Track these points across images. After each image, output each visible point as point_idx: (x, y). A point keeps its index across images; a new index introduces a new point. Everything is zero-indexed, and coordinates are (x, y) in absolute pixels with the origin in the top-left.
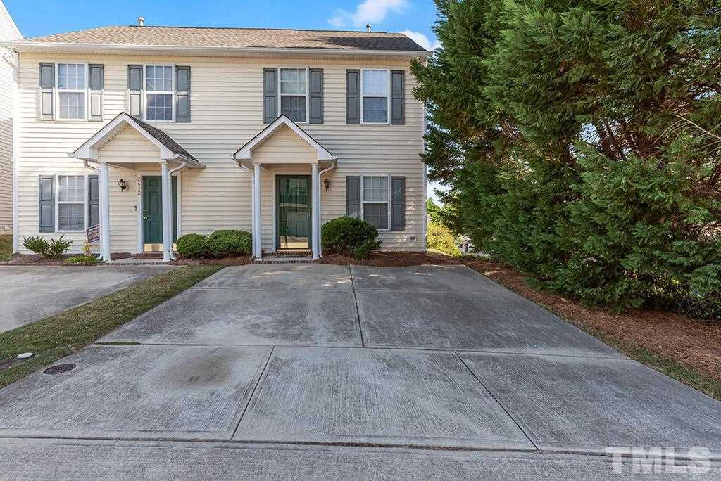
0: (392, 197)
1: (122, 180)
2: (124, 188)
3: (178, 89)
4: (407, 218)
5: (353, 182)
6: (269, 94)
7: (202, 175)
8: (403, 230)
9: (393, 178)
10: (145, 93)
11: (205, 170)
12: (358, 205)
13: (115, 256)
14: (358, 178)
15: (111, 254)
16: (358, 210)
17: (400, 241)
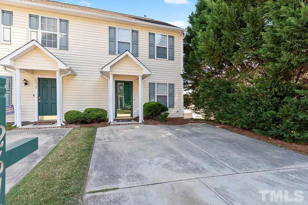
0: (169, 93)
1: (25, 80)
2: (26, 84)
3: (61, 32)
4: (175, 102)
5: (152, 86)
6: (112, 40)
7: (75, 79)
8: (174, 108)
9: (170, 84)
10: (40, 31)
11: (76, 76)
12: (154, 96)
13: (24, 123)
14: (154, 84)
15: (22, 122)
16: (154, 98)
17: (172, 113)
